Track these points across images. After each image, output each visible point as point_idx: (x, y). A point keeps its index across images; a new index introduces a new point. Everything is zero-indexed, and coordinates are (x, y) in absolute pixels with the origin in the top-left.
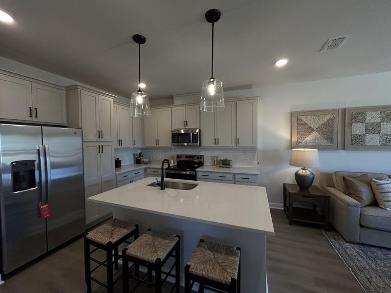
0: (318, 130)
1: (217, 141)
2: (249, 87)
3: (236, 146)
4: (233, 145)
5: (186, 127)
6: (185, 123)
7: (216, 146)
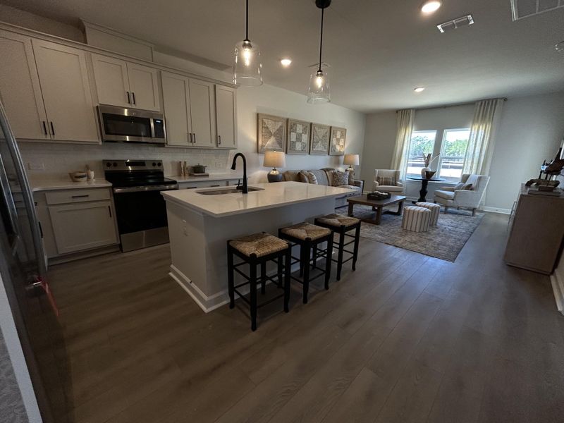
0: (275, 135)
1: (192, 138)
2: (222, 67)
3: (217, 146)
4: (213, 145)
5: (134, 106)
6: (131, 98)
7: (191, 144)
